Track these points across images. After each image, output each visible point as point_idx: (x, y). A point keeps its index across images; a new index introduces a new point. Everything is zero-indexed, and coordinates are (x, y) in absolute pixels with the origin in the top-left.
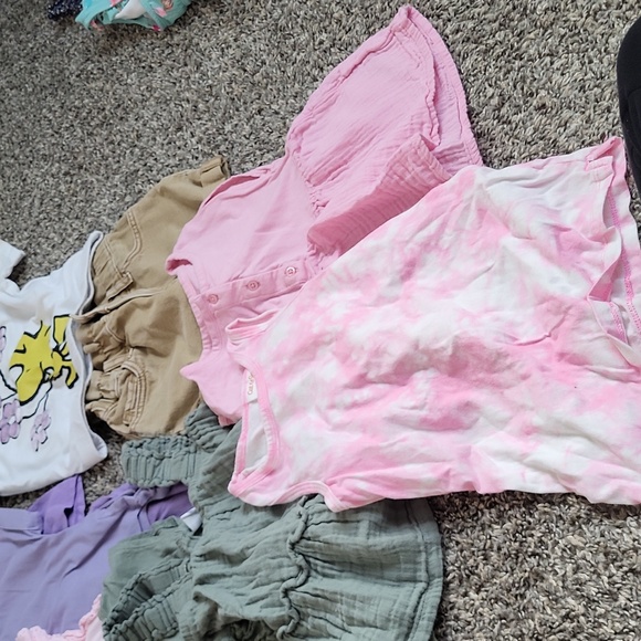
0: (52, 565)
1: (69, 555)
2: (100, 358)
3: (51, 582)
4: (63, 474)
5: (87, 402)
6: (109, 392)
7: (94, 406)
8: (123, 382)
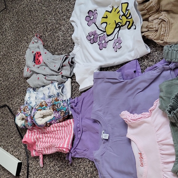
0: (129, 90)
1: (138, 87)
2: (147, 16)
3: (129, 96)
4: (130, 59)
5: (142, 32)
6: (153, 28)
7: (146, 34)
8: (159, 24)
